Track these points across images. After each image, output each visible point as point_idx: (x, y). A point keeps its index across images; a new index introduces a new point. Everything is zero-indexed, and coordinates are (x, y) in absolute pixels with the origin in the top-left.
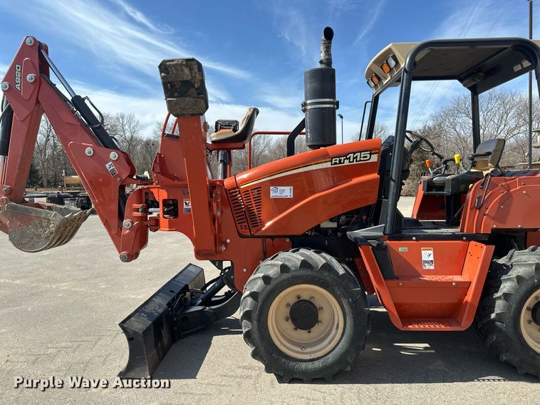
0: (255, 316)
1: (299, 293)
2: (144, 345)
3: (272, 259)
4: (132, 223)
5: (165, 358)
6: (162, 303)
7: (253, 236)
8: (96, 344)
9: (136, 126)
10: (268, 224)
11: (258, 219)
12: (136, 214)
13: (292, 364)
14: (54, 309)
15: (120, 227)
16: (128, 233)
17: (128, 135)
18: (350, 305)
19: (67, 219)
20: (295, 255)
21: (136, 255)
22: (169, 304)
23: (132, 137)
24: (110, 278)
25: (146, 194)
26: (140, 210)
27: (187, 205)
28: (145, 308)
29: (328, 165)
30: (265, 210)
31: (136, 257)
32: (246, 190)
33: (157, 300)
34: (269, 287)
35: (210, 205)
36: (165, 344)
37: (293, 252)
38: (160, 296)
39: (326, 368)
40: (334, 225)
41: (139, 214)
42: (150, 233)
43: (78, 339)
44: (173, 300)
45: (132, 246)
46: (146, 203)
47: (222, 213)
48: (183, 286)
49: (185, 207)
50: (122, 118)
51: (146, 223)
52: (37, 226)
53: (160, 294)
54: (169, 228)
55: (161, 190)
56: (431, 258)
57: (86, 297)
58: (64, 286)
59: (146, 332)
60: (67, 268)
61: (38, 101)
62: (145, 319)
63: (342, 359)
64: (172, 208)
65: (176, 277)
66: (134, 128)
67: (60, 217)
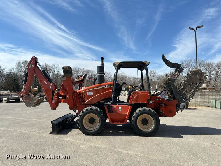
0: (80, 120)
1: (91, 116)
2: (56, 127)
3: (85, 108)
4: (55, 101)
6: (61, 120)
7: (83, 104)
9: (59, 69)
10: (87, 101)
11: (84, 100)
15: (52, 102)
16: (54, 103)
17: (56, 72)
18: (101, 118)
19: (39, 99)
23: (57, 73)
25: (59, 94)
29: (101, 88)
30: (86, 98)
31: (55, 109)
32: (82, 93)
33: (60, 119)
34: (83, 114)
35: (73, 96)
37: (90, 107)
39: (95, 132)
40: (103, 102)
41: (57, 98)
42: (59, 103)
44: (64, 120)
45: (54, 107)
46: (59, 96)
47: (76, 98)
48: (67, 117)
49: (67, 97)
50: (54, 66)
51: (58, 101)
52: (32, 101)
54: (63, 102)
55: (62, 93)
56: (121, 109)
58: (35, 120)
59: (56, 124)
61: (34, 71)
62: (56, 122)
63: (99, 130)
64: (64, 97)
66: (58, 70)
67: (38, 99)
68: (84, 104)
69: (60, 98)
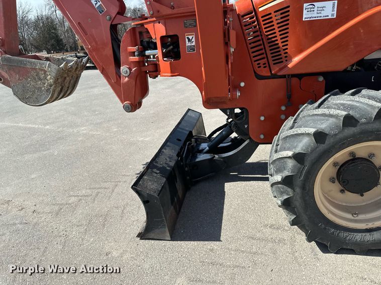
0: (299, 182)
2: (162, 208)
3: (319, 106)
4: (130, 69)
5: (182, 210)
6: (172, 152)
7: (274, 76)
8: (113, 191)
10: (296, 60)
11: (282, 52)
12: (132, 59)
13: (343, 234)
14: (76, 153)
15: (119, 75)
16: (128, 81)
19: (62, 69)
20: (356, 98)
21: (140, 104)
22: (178, 155)
24: (120, 122)
25: (141, 33)
26: (136, 54)
27: (190, 41)
28: (157, 162)
31: (140, 107)
32: (267, 14)
33: (167, 151)
36: (180, 196)
37: (353, 94)
38: (168, 146)
41: (136, 58)
42: (150, 80)
43: (97, 186)
44: (182, 148)
45: (134, 96)
46: (142, 45)
48: (188, 133)
49: (188, 44)
51: (144, 69)
52: (35, 79)
53: (168, 143)
54: (171, 73)
55: (157, 25)
57: (102, 141)
58: (83, 130)
59: (162, 193)
60: (86, 113)
62: (159, 175)
65: (179, 123)
67: (54, 67)
68: (283, 76)
69: (149, 57)
